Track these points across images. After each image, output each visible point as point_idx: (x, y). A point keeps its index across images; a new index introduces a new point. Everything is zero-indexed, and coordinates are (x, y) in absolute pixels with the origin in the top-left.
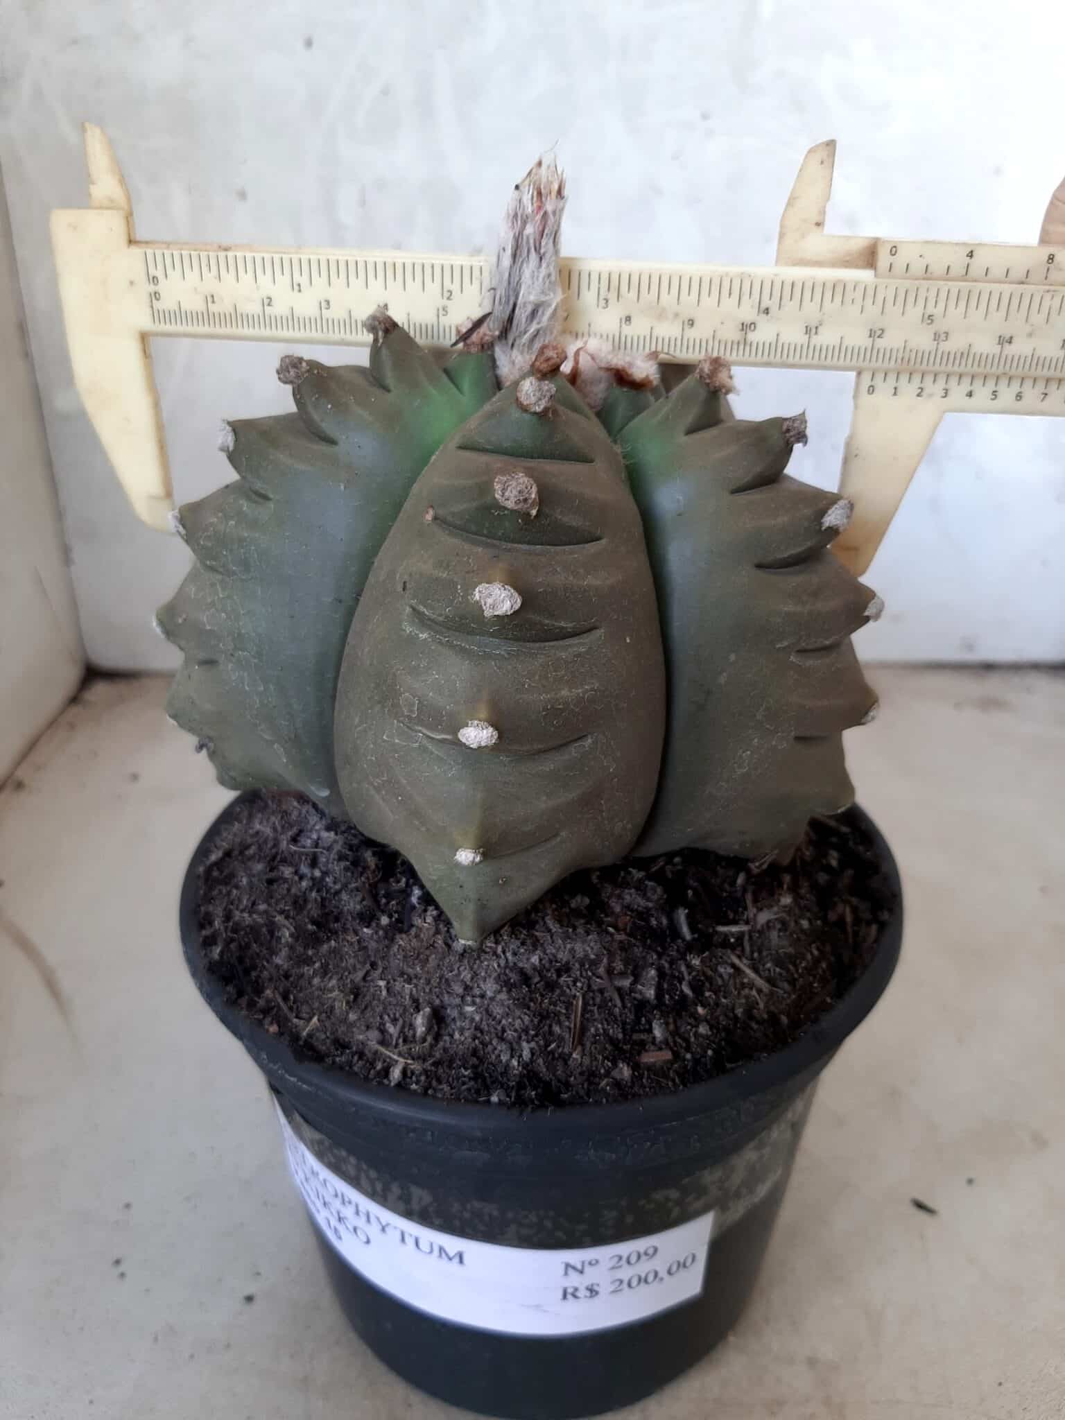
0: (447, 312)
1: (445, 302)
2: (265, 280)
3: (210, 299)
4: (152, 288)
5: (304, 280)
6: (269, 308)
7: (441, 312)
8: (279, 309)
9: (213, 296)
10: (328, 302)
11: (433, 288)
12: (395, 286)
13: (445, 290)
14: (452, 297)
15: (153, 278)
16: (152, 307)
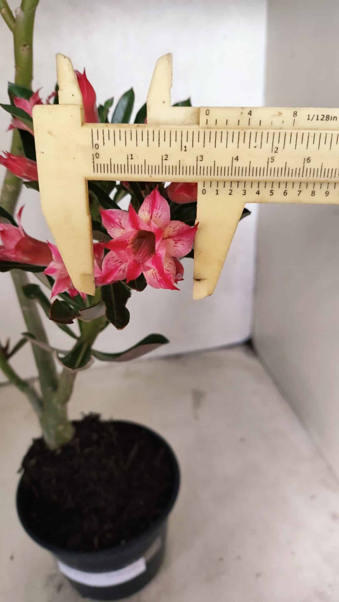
0: (274, 160)
1: (273, 154)
2: (165, 145)
3: (130, 157)
4: (95, 151)
5: (189, 144)
6: (165, 161)
7: (270, 160)
8: (172, 162)
9: (132, 155)
10: (202, 156)
11: (267, 146)
12: (243, 146)
13: (274, 148)
14: (277, 151)
15: (96, 145)
16: (93, 162)
